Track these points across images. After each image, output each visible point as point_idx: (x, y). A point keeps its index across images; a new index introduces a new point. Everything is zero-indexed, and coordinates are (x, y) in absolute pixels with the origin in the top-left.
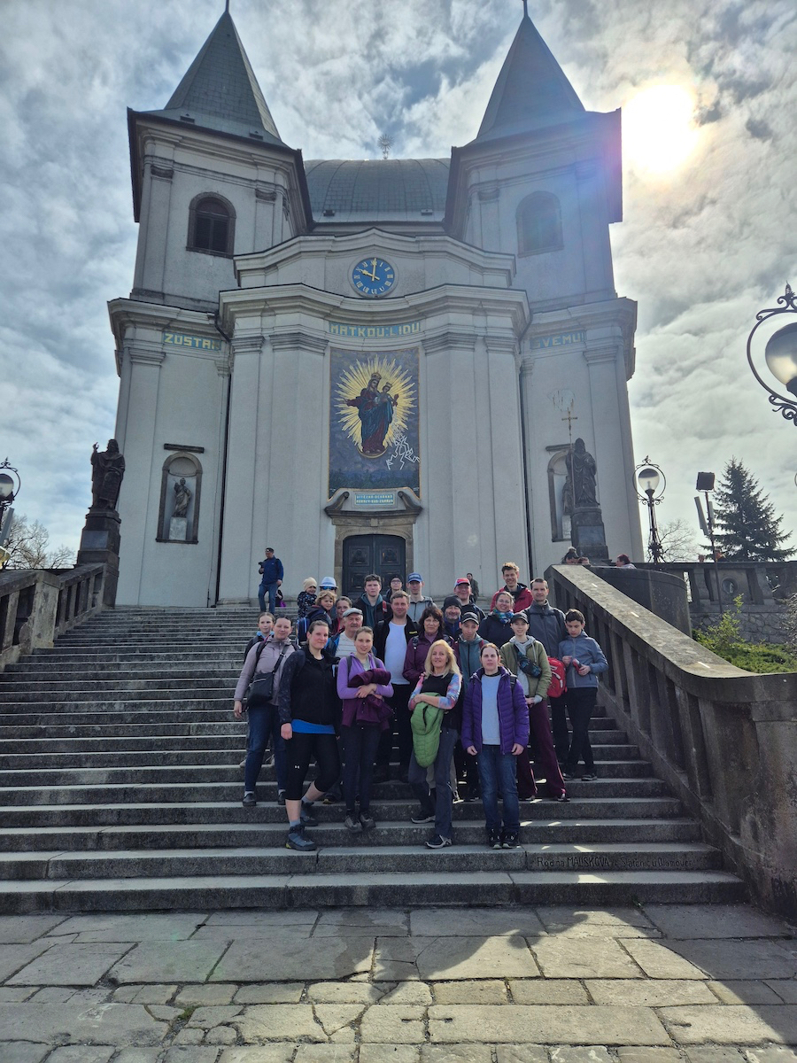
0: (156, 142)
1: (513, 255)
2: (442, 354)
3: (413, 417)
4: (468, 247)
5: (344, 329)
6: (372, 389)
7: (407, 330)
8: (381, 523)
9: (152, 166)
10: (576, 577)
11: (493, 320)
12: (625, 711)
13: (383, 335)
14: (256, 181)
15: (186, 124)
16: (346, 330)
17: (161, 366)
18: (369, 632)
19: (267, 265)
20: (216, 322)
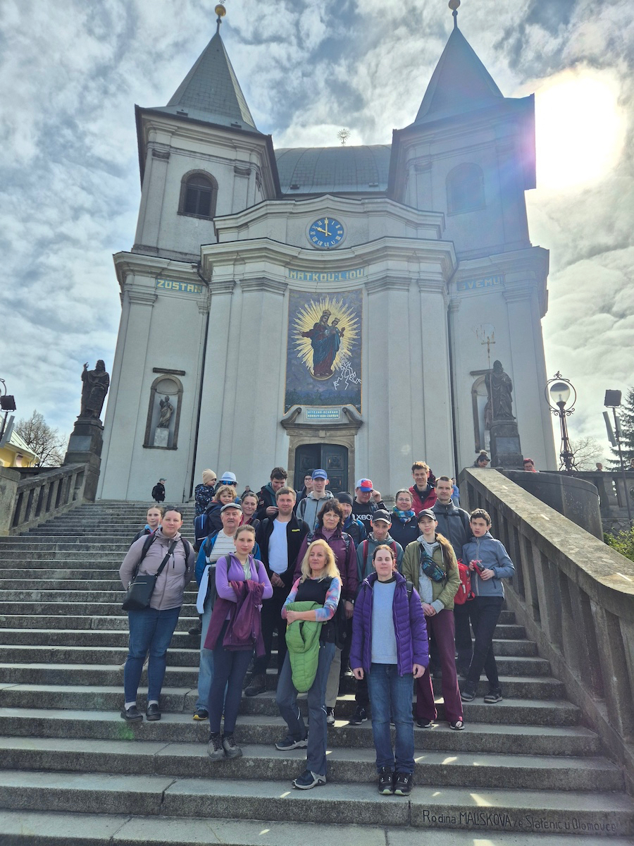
0: (157, 131)
1: (443, 213)
2: (382, 293)
3: (356, 347)
4: (405, 207)
5: (301, 275)
6: (323, 323)
7: (353, 275)
8: (328, 434)
9: (154, 150)
10: (488, 479)
11: (424, 266)
12: (535, 620)
13: (333, 279)
14: (236, 160)
15: (182, 117)
16: (302, 276)
17: (153, 306)
18: (250, 530)
19: (240, 224)
20: (198, 271)
